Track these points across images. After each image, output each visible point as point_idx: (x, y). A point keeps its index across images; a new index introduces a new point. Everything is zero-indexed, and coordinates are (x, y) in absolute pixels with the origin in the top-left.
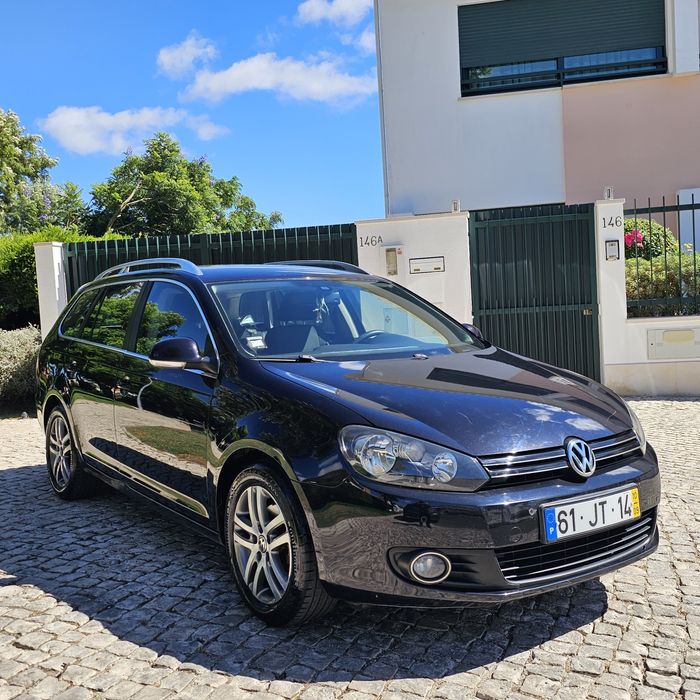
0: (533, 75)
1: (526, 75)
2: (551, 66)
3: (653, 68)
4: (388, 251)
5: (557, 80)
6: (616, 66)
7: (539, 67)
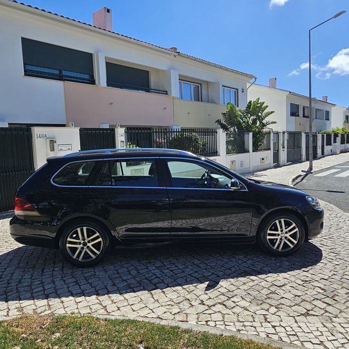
0: (49, 74)
1: (46, 73)
2: (57, 72)
3: (90, 82)
4: (50, 141)
5: (60, 78)
6: (77, 78)
7: (51, 71)
